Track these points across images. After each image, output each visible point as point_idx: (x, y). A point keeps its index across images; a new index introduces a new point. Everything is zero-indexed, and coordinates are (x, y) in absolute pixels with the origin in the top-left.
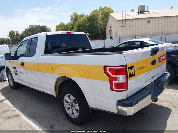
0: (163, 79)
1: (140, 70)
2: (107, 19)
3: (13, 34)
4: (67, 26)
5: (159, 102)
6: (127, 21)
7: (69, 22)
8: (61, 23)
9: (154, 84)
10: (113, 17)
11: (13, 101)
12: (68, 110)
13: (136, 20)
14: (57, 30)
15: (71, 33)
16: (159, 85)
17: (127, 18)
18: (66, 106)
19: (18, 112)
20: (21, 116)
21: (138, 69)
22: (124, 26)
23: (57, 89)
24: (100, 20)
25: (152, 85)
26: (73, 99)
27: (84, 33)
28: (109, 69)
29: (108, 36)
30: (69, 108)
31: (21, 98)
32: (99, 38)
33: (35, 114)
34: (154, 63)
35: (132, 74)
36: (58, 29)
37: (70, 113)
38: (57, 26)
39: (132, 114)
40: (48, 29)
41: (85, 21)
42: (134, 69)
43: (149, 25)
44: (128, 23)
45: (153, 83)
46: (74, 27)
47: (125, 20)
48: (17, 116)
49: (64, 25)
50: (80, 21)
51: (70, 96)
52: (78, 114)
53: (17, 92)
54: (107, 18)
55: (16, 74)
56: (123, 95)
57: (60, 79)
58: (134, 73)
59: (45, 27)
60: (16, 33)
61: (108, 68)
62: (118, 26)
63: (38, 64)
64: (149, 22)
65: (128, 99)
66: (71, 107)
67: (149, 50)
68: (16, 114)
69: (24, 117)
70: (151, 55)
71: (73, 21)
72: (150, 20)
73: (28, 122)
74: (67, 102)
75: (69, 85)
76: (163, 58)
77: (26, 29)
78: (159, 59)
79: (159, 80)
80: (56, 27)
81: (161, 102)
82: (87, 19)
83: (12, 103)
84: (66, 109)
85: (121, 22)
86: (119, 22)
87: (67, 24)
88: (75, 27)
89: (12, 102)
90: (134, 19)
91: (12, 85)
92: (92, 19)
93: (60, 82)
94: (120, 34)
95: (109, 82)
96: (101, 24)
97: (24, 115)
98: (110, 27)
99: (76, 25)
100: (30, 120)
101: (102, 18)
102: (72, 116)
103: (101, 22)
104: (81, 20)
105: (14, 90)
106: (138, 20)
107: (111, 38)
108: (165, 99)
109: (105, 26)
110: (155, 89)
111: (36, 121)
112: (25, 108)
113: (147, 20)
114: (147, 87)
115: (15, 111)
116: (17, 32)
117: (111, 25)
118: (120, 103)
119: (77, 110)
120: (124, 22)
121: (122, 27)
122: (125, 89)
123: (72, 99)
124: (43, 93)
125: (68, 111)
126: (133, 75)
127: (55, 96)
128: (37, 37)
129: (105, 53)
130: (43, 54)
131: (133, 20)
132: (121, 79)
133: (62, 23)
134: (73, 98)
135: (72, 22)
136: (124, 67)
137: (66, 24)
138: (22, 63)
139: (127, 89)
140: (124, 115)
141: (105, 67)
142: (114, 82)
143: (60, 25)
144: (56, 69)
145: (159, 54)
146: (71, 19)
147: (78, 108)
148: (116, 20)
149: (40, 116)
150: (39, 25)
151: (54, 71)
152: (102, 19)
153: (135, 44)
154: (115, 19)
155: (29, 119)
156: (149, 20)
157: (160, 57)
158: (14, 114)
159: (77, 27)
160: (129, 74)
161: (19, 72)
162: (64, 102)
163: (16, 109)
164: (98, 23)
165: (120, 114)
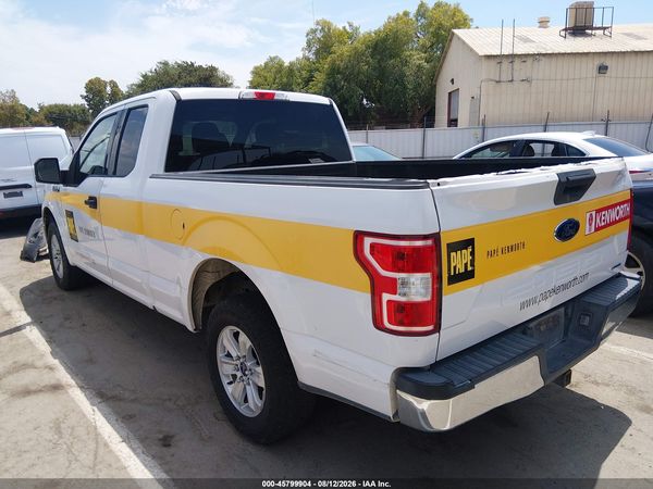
0: (602, 299)
1: (500, 258)
2: (444, 51)
3: (100, 92)
4: (291, 70)
5: (590, 385)
6: (517, 62)
7: (300, 55)
8: (272, 59)
9: (566, 314)
10: (464, 43)
11: (53, 331)
12: (230, 383)
13: (554, 59)
14: (253, 85)
15: (273, 95)
16: (586, 321)
17: (521, 49)
18: (226, 369)
19: (63, 375)
20: (70, 391)
21: (490, 254)
22: (504, 78)
23: (201, 304)
24: (414, 53)
25: (556, 318)
26: (247, 347)
27: (325, 100)
28: (373, 246)
29: (442, 115)
30: (234, 376)
31: (84, 325)
32: (407, 122)
33: (119, 389)
34: (567, 231)
35: (462, 270)
36: (260, 80)
37: (237, 396)
38: (256, 68)
39: (447, 427)
40: (222, 80)
41: (357, 56)
42: (472, 254)
43: (604, 81)
44: (521, 70)
45: (562, 310)
46: (316, 74)
47: (512, 57)
48: (56, 388)
49: (281, 66)
50: (342, 54)
51: (238, 333)
52: (260, 403)
53: (75, 302)
54: (443, 48)
55: (74, 238)
56: (417, 350)
57: (210, 269)
58: (470, 268)
59: (213, 69)
60: (108, 89)
61: (368, 241)
62: (484, 77)
63: (140, 205)
64: (602, 69)
65: (437, 366)
66: (239, 374)
67: (548, 180)
68: (53, 382)
69: (79, 397)
70: (557, 201)
71: (317, 53)
72: (608, 62)
73: (86, 413)
74: (229, 355)
75: (247, 290)
76: (612, 215)
77: (143, 76)
78: (591, 219)
79: (587, 299)
80: (253, 72)
81: (597, 384)
82: (368, 47)
83: (50, 340)
84: (225, 381)
85: (493, 63)
86: (485, 63)
87: (291, 64)
88: (320, 77)
89: (51, 338)
90: (544, 55)
91: (61, 273)
92: (386, 46)
93: (209, 280)
94: (489, 109)
95: (369, 296)
96: (419, 67)
97: (81, 388)
98: (452, 81)
99: (326, 66)
100: (95, 408)
101: (423, 46)
102: (242, 409)
103: (417, 58)
104: (343, 51)
105: (66, 294)
106: (560, 58)
107: (453, 122)
108: (612, 376)
109: (434, 76)
110: (566, 334)
111: (117, 413)
112: (91, 361)
113: (597, 62)
114: (532, 325)
115: (51, 368)
116: (114, 85)
117: (457, 75)
118: (406, 378)
119: (260, 390)
120: (506, 64)
121: (499, 82)
122: (430, 328)
123: (245, 345)
124: (154, 313)
125: (229, 389)
126: (468, 275)
127: (190, 327)
128: (146, 106)
129: (365, 179)
130: (160, 170)
131: (541, 58)
132: (416, 287)
133: (276, 58)
134: (249, 343)
135: (312, 57)
136: (429, 242)
137: (287, 64)
138: (91, 198)
139: (437, 329)
140: (416, 427)
141: (359, 236)
142: (386, 297)
143: (266, 64)
144: (196, 226)
145: (592, 197)
146: (309, 44)
147: (262, 384)
148: (476, 54)
149: (132, 397)
150: (192, 64)
151: (188, 236)
152: (424, 49)
153: (532, 152)
154: (472, 50)
155: (93, 404)
156: (603, 63)
157: (598, 211)
158: (48, 379)
159: (327, 74)
160: (449, 270)
161: (81, 229)
162: (220, 355)
163: (56, 362)
164: (405, 63)
165: (402, 419)
